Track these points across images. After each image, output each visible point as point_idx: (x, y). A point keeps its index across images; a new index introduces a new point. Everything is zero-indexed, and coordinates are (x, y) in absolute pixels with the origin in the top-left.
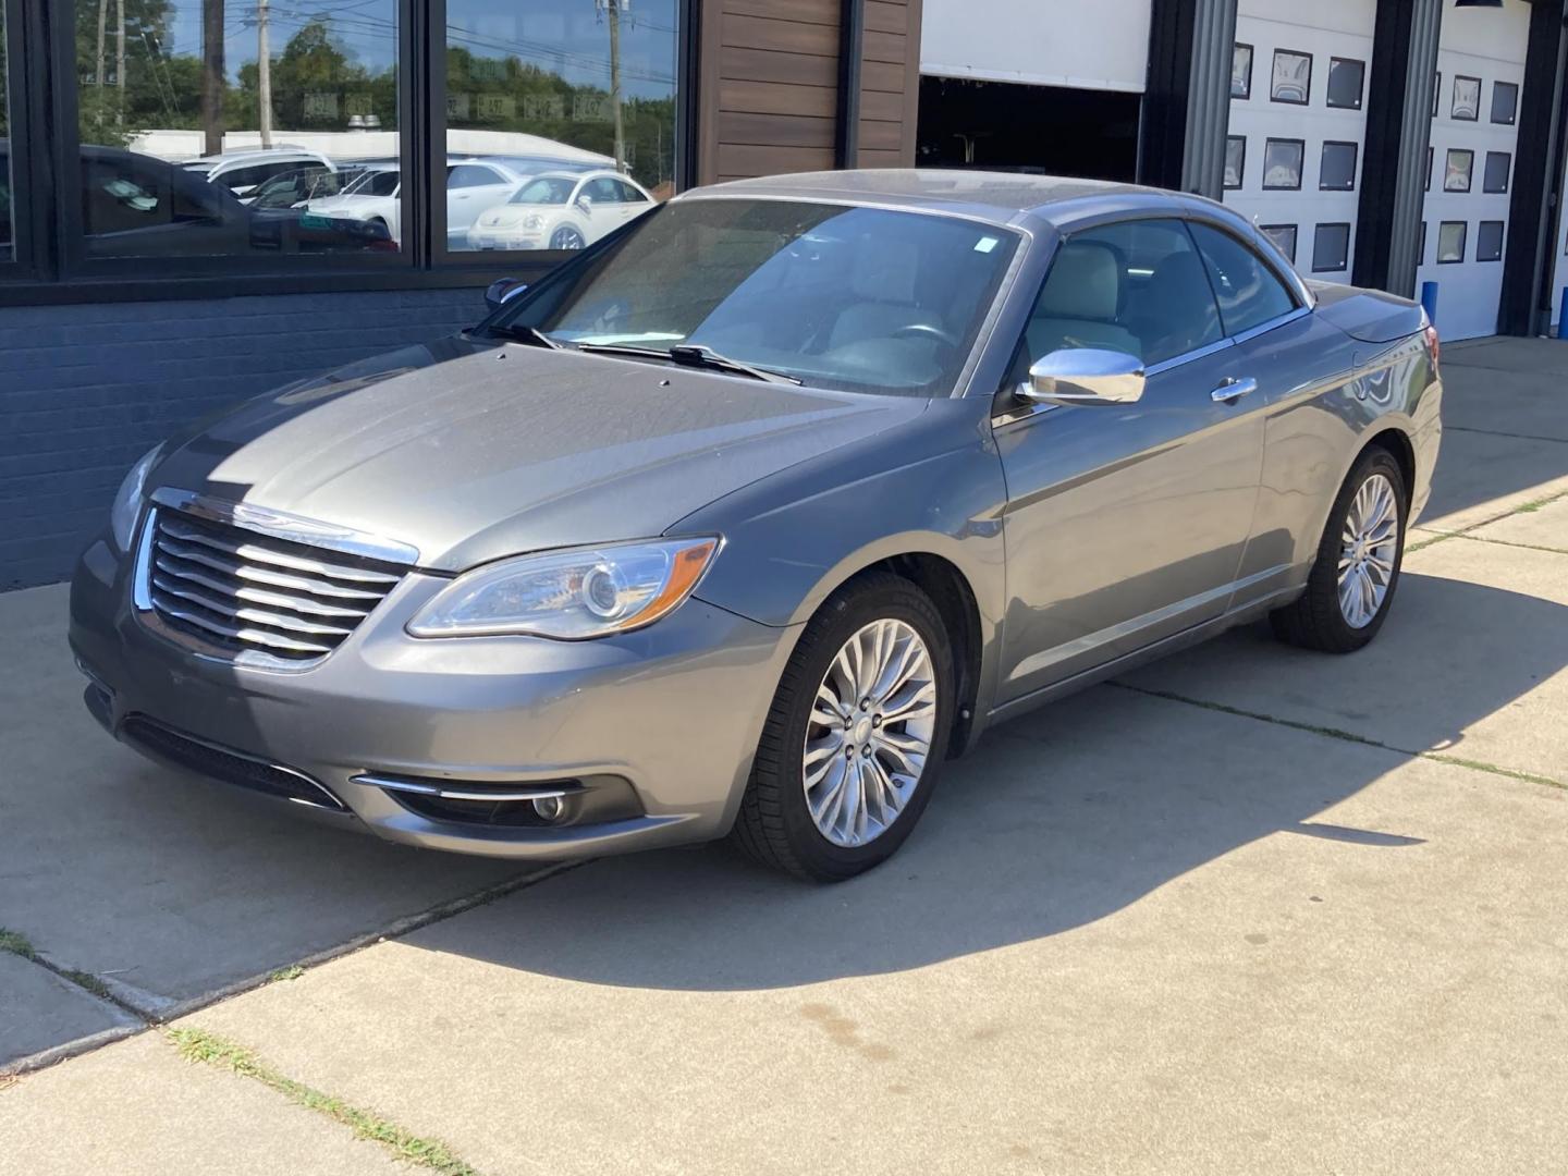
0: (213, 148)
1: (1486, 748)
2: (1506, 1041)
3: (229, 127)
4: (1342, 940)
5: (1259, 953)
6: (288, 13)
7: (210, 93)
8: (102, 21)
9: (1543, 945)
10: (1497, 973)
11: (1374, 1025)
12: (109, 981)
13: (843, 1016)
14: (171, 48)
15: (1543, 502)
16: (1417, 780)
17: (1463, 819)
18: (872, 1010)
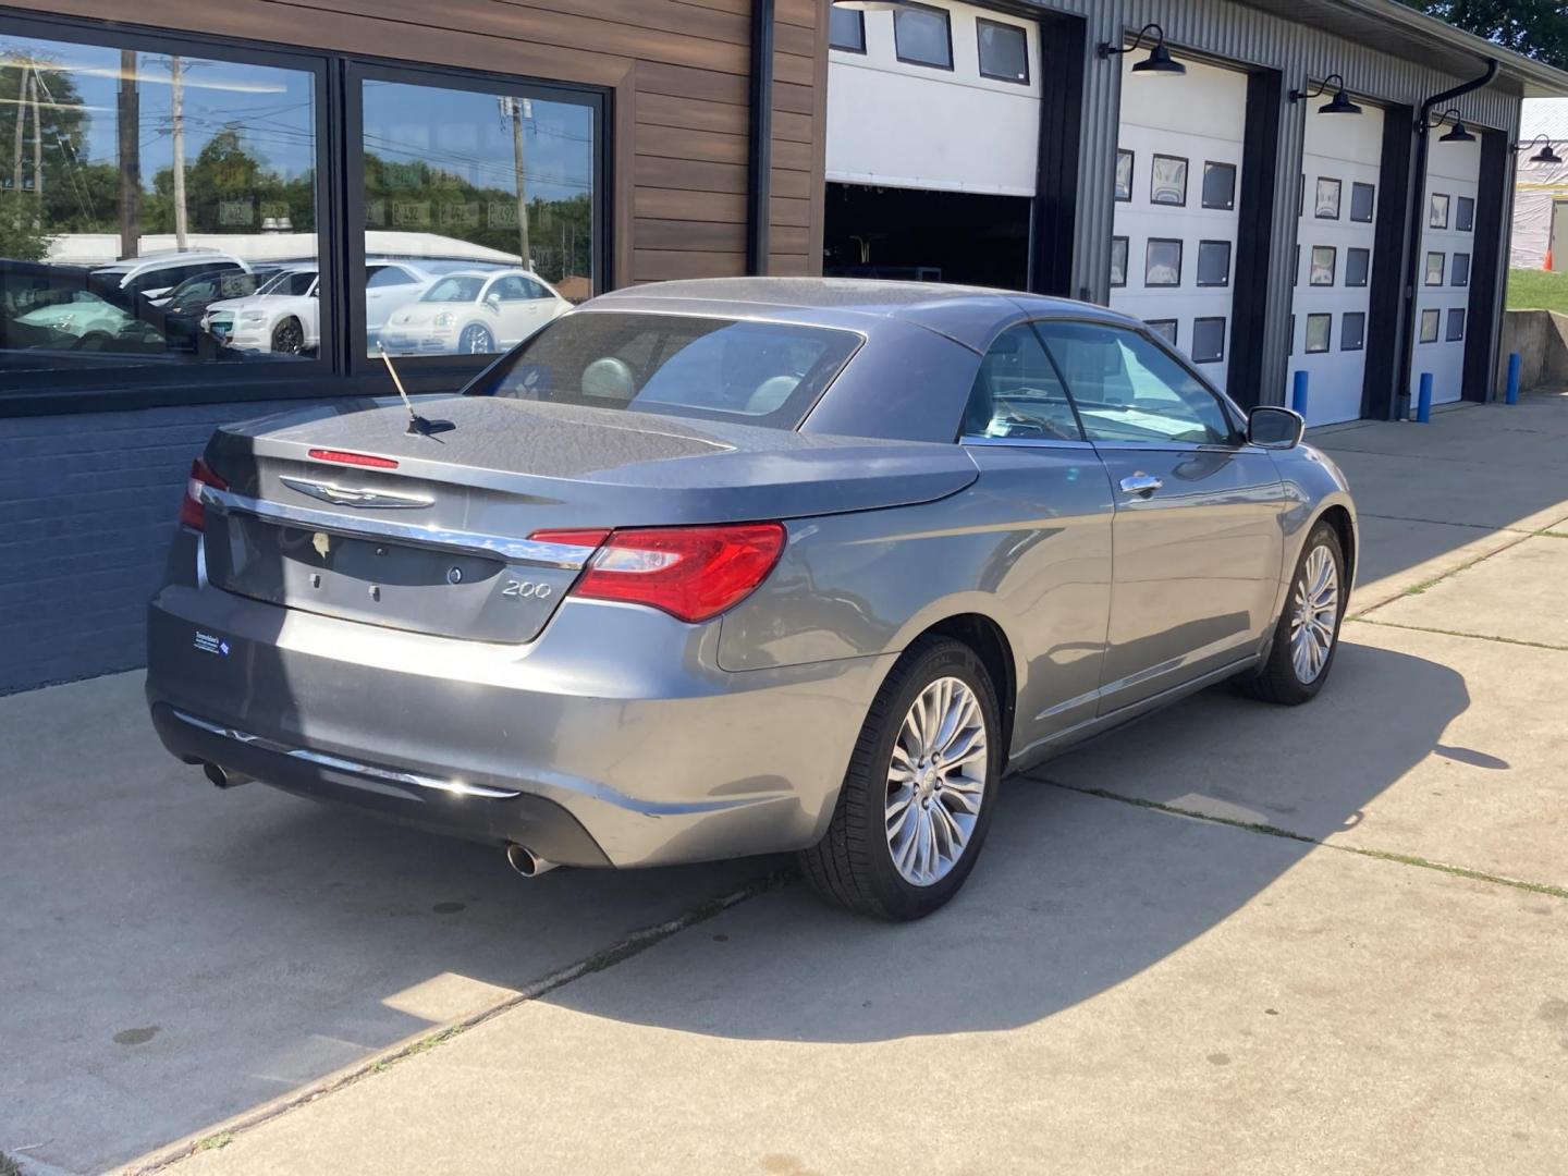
0: (130, 252)
1: (1414, 841)
2: (1483, 1165)
3: (145, 230)
4: (1304, 1057)
5: (1223, 1075)
6: (200, 122)
7: (126, 198)
8: (19, 130)
9: (1501, 1055)
10: (1461, 1088)
11: (1348, 1153)
12: (20, 1158)
13: (808, 1167)
14: (86, 155)
15: (1429, 584)
16: (1352, 877)
17: (1403, 918)
18: (837, 1158)
